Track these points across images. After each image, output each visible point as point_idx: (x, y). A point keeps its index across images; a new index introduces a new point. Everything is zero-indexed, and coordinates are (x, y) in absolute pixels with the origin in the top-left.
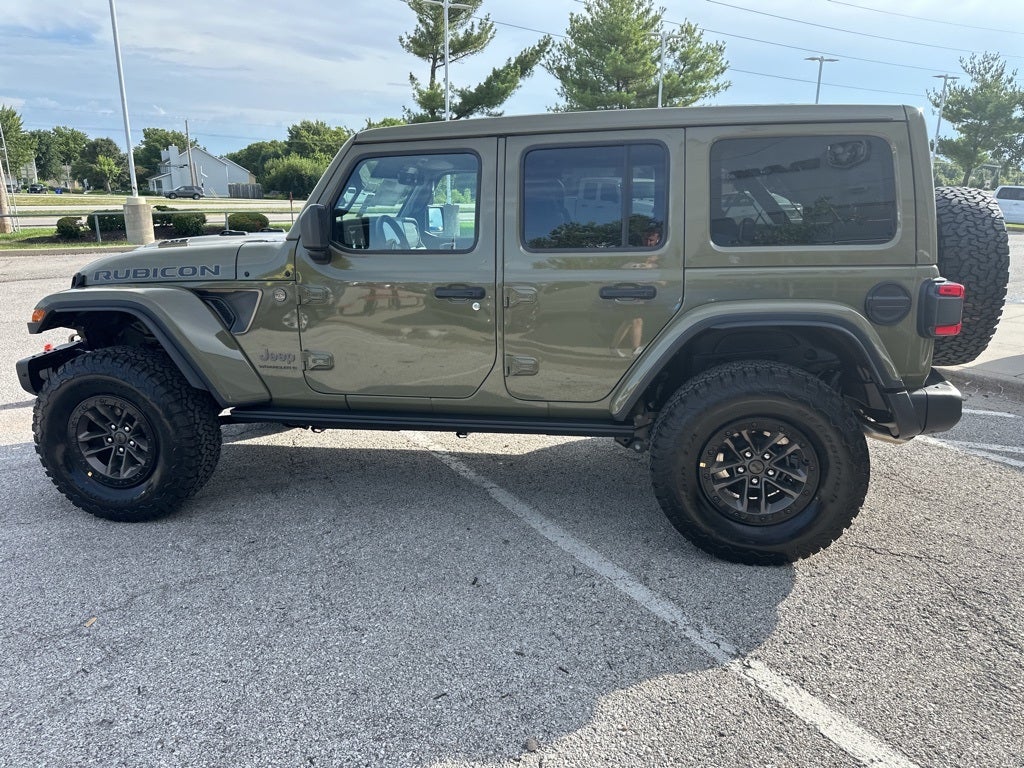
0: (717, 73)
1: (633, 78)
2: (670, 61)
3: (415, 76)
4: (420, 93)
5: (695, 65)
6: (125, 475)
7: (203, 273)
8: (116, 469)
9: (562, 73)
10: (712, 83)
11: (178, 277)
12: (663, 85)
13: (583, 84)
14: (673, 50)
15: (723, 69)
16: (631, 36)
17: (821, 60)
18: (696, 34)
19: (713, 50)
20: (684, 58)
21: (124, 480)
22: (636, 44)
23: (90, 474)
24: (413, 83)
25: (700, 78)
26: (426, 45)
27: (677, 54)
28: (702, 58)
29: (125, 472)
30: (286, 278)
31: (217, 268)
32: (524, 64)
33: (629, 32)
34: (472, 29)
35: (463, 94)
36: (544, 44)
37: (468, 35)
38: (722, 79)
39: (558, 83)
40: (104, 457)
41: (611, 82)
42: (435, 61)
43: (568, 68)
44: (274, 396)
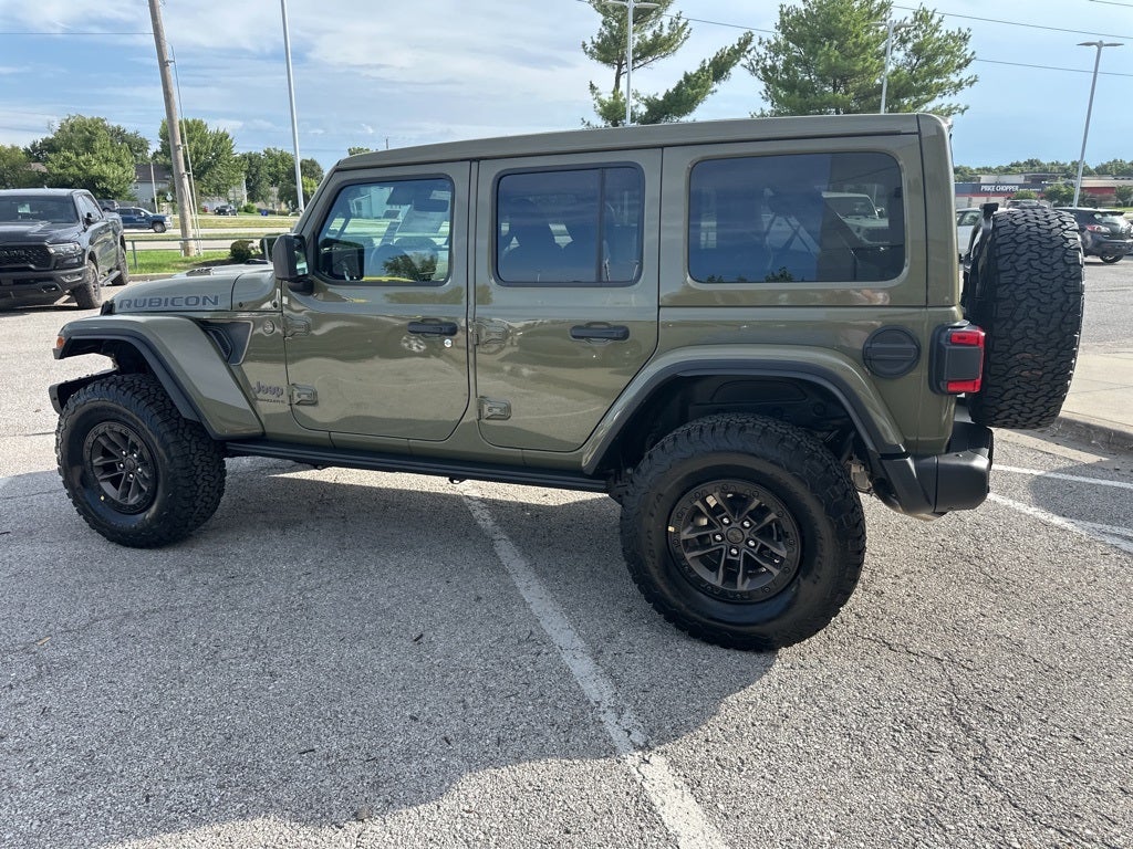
0: (960, 67)
1: (852, 76)
2: (900, 55)
3: (596, 86)
4: (602, 103)
5: (931, 59)
6: (132, 501)
7: (204, 303)
8: (125, 495)
9: (768, 74)
10: (954, 79)
11: (184, 307)
12: (889, 83)
13: (790, 86)
14: (903, 41)
15: (968, 62)
16: (850, 28)
17: (1100, 45)
18: (934, 22)
19: (954, 39)
20: (917, 50)
21: (130, 506)
22: (857, 36)
23: (102, 498)
24: (593, 93)
25: (938, 73)
26: (609, 51)
27: (909, 46)
28: (941, 49)
30: (274, 309)
31: (216, 298)
32: (720, 68)
33: (847, 23)
34: (661, 30)
35: (651, 104)
36: (747, 40)
37: (656, 36)
38: (965, 74)
39: (762, 86)
40: (115, 482)
41: (825, 82)
42: (620, 66)
43: (773, 68)
44: (268, 430)
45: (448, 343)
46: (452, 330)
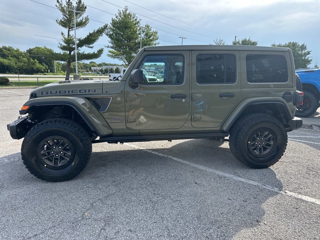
0: (156, 40)
1: (132, 39)
2: (143, 35)
3: (63, 33)
4: (65, 39)
5: (150, 37)
6: (59, 165)
7: (89, 92)
8: (56, 163)
9: (110, 36)
10: (155, 42)
12: (142, 42)
13: (118, 40)
14: (143, 32)
15: (157, 39)
16: (132, 26)
17: (182, 38)
18: (150, 28)
19: (155, 33)
20: (146, 35)
21: (60, 166)
22: (133, 29)
23: (45, 166)
24: (62, 35)
25: (151, 40)
26: (67, 23)
27: (144, 33)
28: (152, 34)
29: (59, 164)
31: (95, 90)
32: (100, 32)
33: (131, 25)
34: (83, 20)
35: (79, 40)
36: (106, 27)
37: (81, 21)
39: (110, 39)
41: (125, 40)
42: (69, 29)
43: (112, 34)
44: (114, 132)
45: (184, 100)
46: (184, 97)
